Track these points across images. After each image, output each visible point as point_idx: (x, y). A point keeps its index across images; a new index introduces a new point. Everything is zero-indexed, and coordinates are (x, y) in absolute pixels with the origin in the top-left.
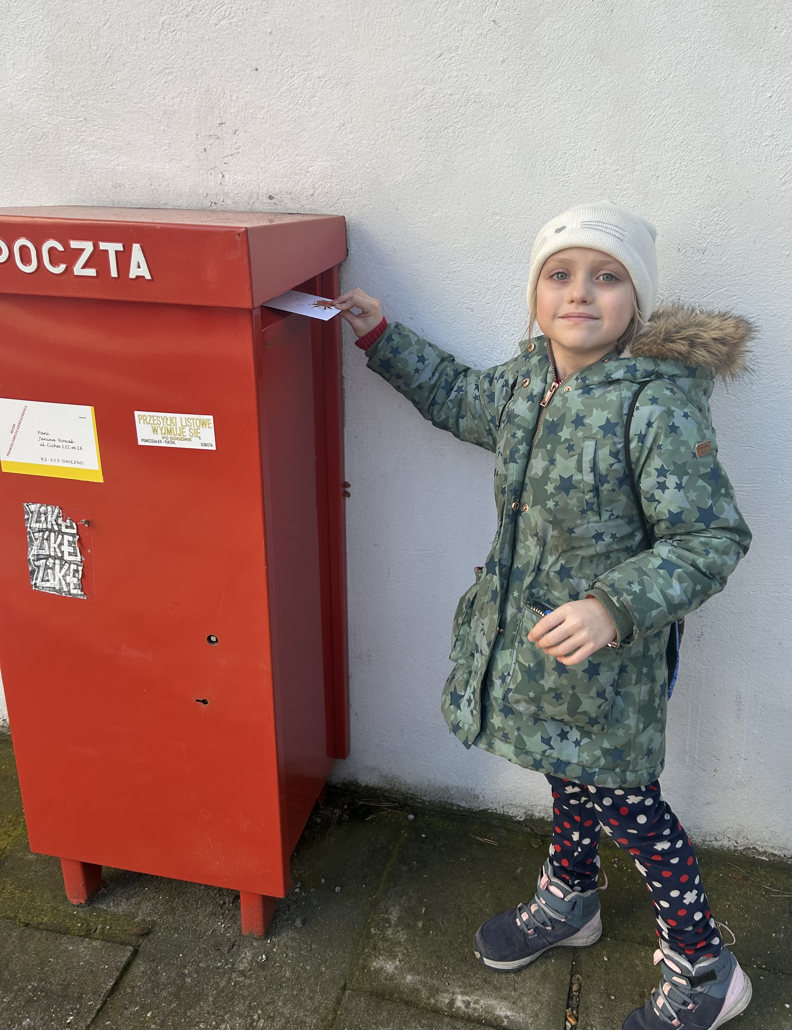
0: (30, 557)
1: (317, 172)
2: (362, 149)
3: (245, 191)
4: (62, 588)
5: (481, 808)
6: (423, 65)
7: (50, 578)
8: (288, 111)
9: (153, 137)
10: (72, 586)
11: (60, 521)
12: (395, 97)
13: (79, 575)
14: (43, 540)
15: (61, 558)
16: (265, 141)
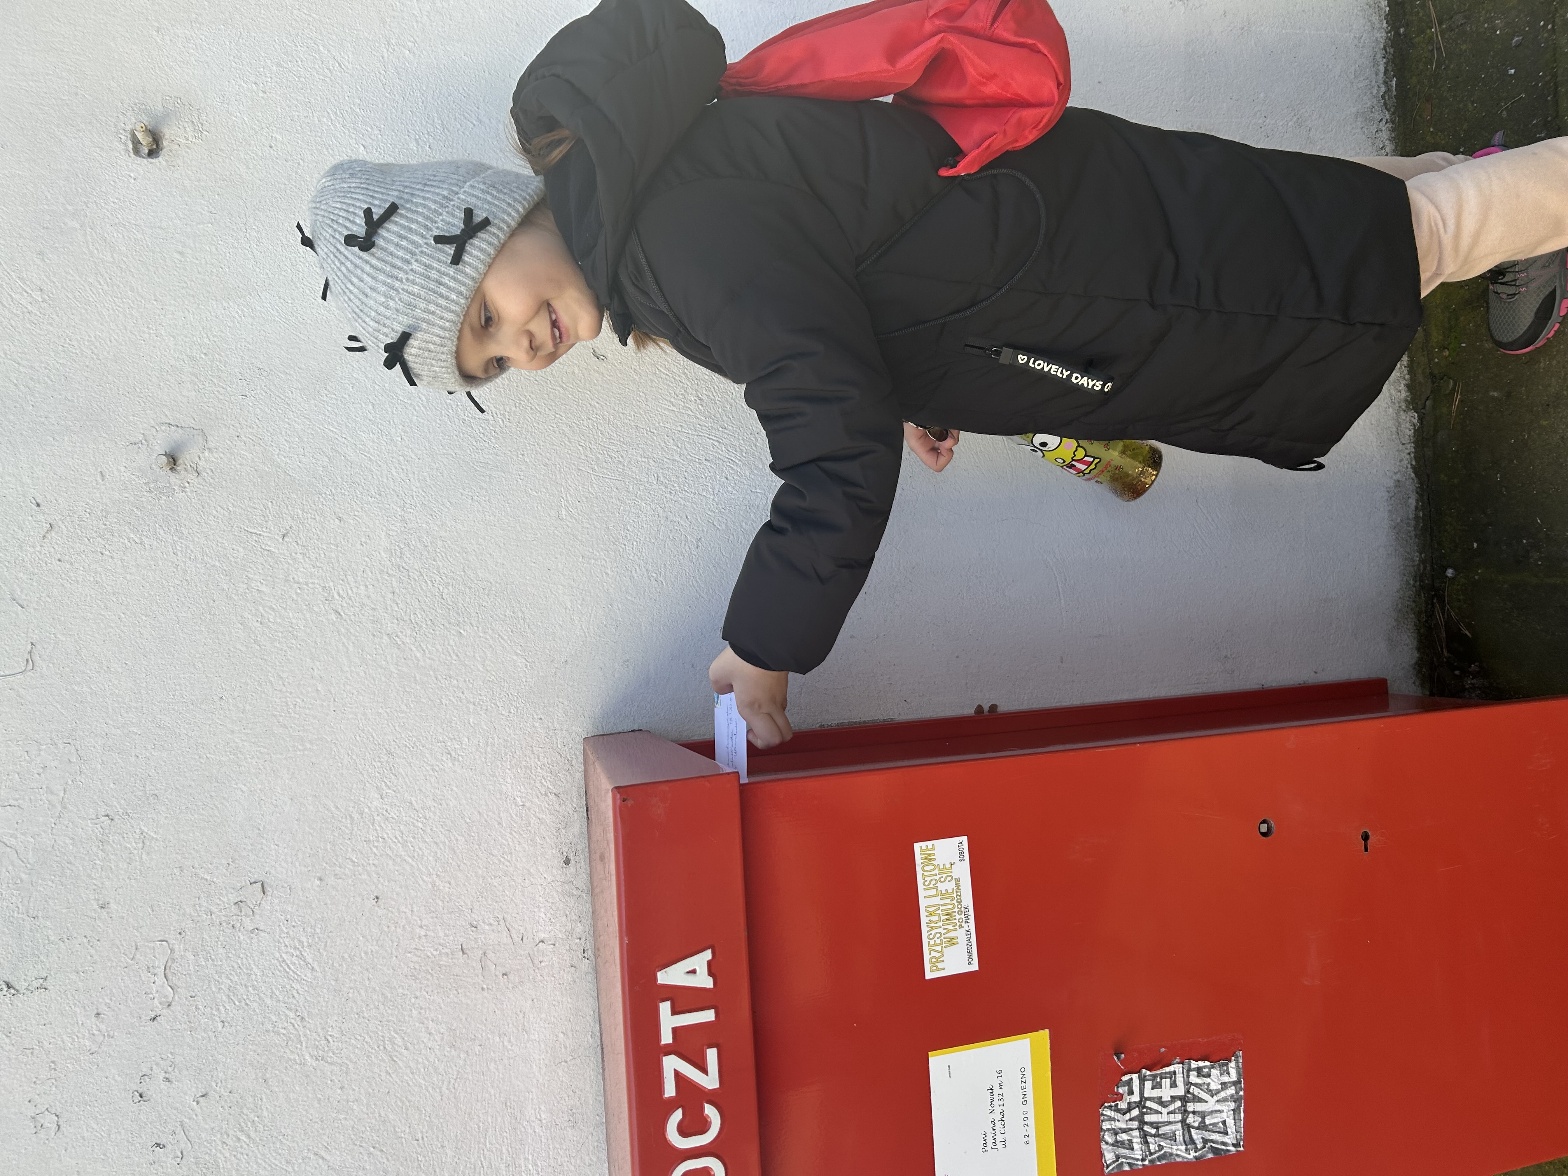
0: (1191, 1157)
1: (523, 790)
2: (483, 723)
3: (561, 906)
4: (1232, 1096)
5: (1413, 475)
6: (353, 638)
7: (1219, 1120)
8: (436, 843)
9: (493, 1064)
10: (1226, 1079)
11: (1123, 1105)
12: (403, 678)
13: (1205, 1067)
14: (1159, 1135)
15: (1184, 1099)
16: (484, 878)
